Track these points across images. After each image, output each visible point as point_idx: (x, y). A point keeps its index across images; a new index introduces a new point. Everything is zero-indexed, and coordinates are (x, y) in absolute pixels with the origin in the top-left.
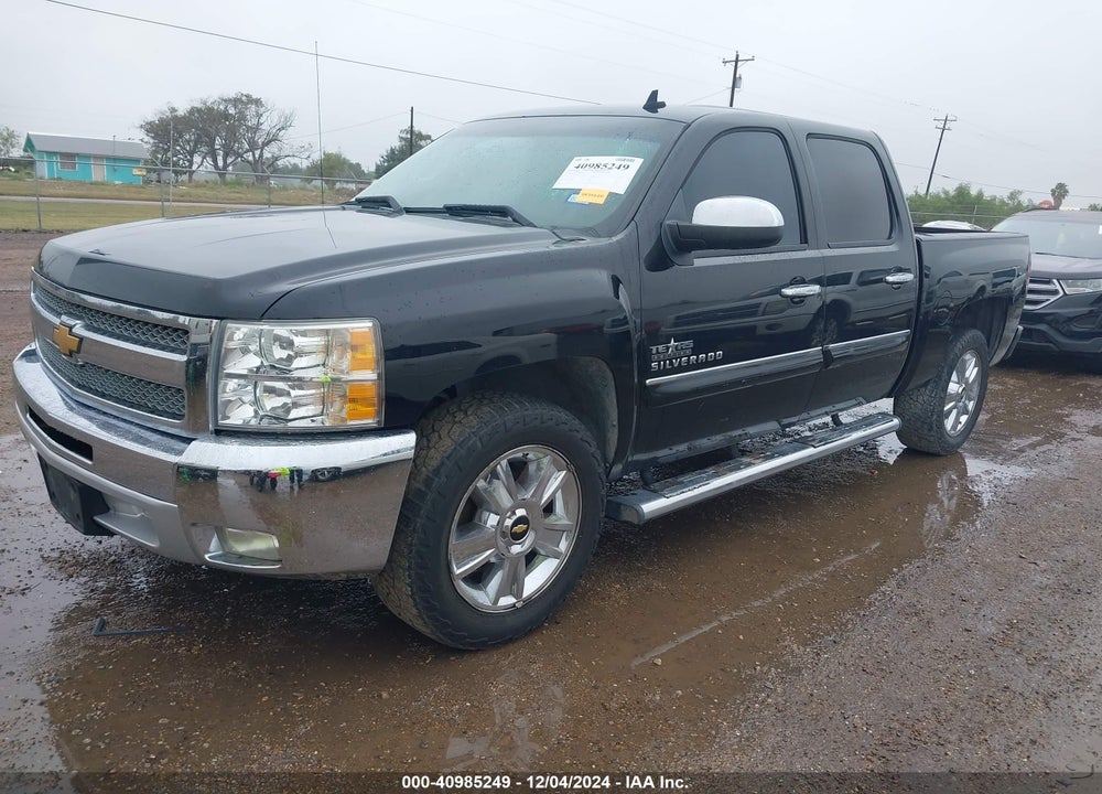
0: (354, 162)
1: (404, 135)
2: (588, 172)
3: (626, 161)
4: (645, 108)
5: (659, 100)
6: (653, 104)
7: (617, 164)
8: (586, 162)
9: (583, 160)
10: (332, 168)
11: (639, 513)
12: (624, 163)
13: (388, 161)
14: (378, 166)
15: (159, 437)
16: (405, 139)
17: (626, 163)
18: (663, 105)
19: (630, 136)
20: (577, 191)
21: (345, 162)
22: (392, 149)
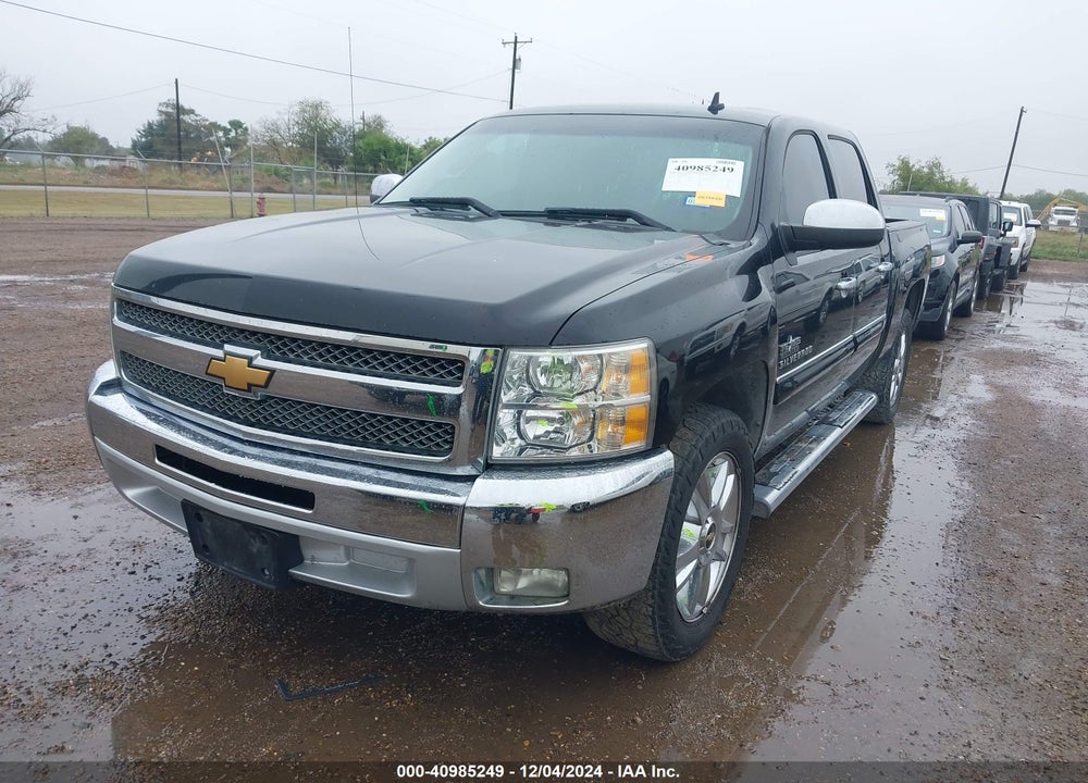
0: (101, 136)
1: (164, 109)
2: (694, 174)
3: (728, 163)
4: (710, 109)
5: (720, 102)
6: (715, 107)
7: (721, 166)
8: (685, 164)
9: (681, 162)
10: (79, 143)
11: (765, 506)
12: (727, 166)
13: (146, 136)
14: (134, 141)
15: (396, 474)
16: (166, 113)
17: (731, 166)
18: (722, 107)
19: (717, 138)
20: (693, 194)
21: (94, 137)
22: (149, 124)
